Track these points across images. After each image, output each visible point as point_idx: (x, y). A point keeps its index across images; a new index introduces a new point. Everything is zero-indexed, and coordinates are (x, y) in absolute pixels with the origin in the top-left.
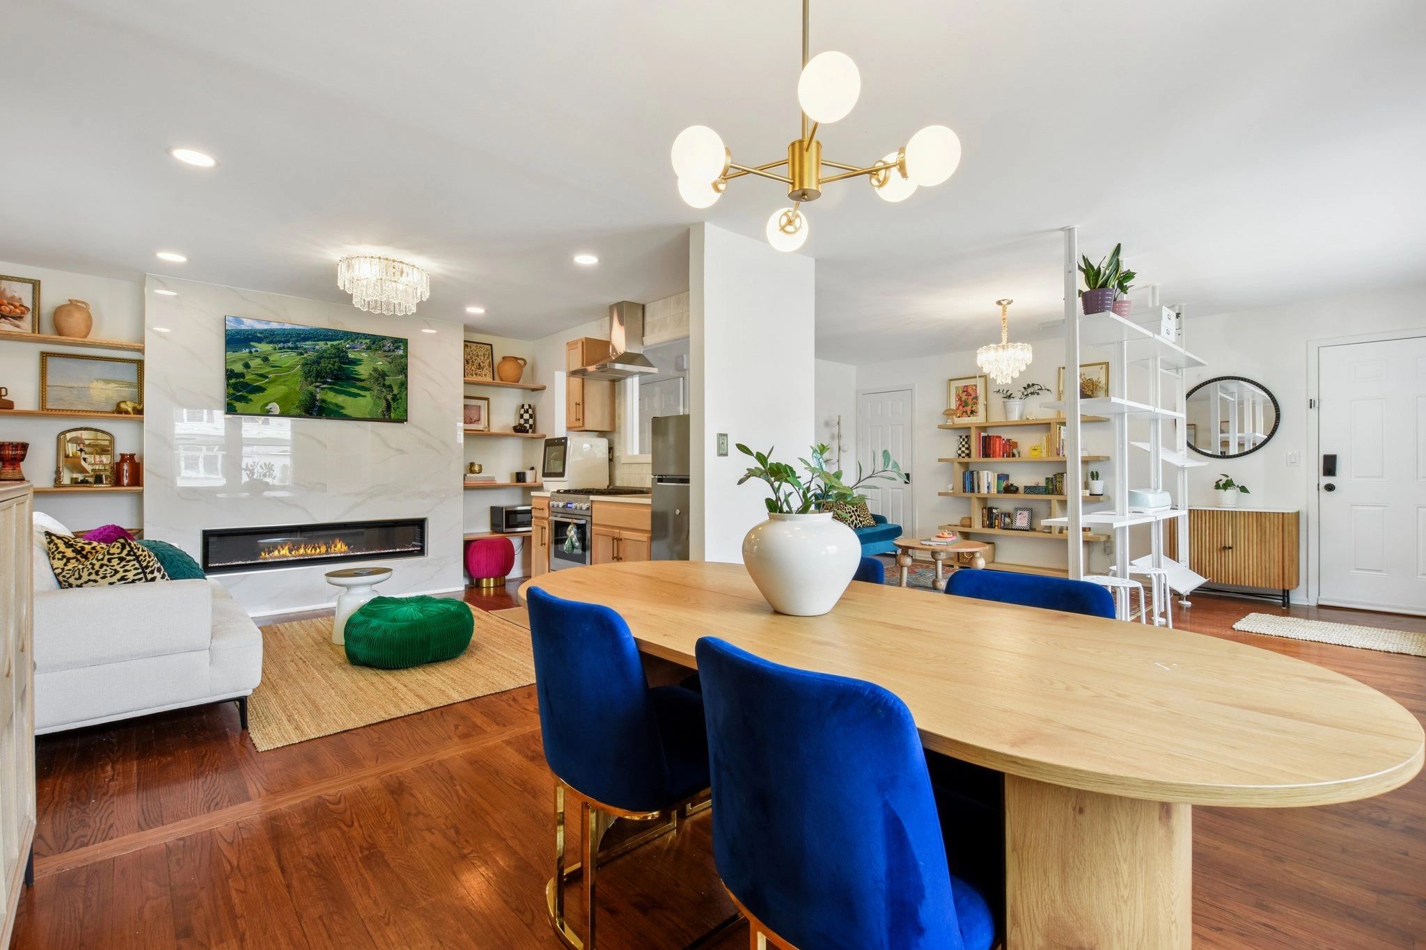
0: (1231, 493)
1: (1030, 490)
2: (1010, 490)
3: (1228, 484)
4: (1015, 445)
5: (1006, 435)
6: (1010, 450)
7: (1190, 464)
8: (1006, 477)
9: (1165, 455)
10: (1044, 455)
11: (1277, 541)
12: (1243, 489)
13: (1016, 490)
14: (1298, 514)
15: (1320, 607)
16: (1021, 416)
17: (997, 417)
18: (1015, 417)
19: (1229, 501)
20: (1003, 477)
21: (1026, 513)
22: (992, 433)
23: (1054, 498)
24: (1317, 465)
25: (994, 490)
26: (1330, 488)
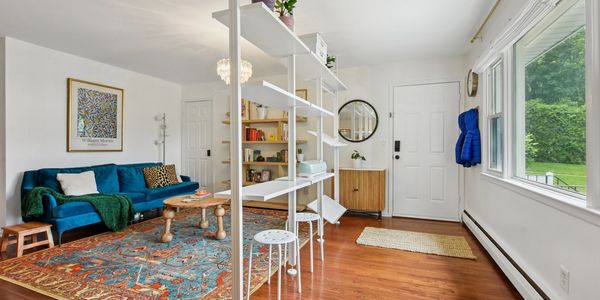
0: (358, 160)
1: (270, 159)
2: (260, 159)
3: (357, 156)
4: (263, 134)
5: (259, 128)
6: (260, 136)
7: (341, 145)
8: (259, 152)
9: (325, 139)
10: (276, 140)
11: (377, 185)
12: (363, 158)
13: (263, 160)
14: (385, 171)
15: (394, 217)
16: (266, 117)
17: (254, 118)
18: (262, 118)
19: (358, 165)
20: (257, 152)
21: (268, 173)
22: (252, 127)
23: (280, 164)
24: (392, 146)
25: (252, 160)
26: (397, 157)
